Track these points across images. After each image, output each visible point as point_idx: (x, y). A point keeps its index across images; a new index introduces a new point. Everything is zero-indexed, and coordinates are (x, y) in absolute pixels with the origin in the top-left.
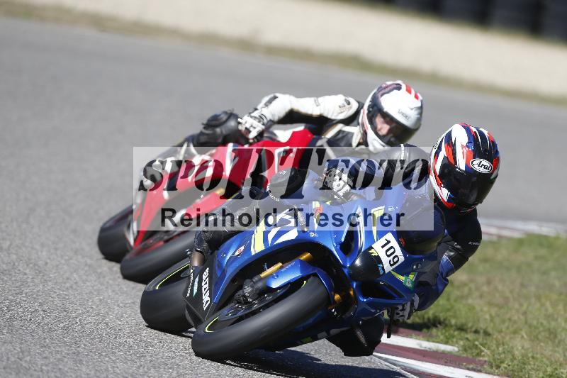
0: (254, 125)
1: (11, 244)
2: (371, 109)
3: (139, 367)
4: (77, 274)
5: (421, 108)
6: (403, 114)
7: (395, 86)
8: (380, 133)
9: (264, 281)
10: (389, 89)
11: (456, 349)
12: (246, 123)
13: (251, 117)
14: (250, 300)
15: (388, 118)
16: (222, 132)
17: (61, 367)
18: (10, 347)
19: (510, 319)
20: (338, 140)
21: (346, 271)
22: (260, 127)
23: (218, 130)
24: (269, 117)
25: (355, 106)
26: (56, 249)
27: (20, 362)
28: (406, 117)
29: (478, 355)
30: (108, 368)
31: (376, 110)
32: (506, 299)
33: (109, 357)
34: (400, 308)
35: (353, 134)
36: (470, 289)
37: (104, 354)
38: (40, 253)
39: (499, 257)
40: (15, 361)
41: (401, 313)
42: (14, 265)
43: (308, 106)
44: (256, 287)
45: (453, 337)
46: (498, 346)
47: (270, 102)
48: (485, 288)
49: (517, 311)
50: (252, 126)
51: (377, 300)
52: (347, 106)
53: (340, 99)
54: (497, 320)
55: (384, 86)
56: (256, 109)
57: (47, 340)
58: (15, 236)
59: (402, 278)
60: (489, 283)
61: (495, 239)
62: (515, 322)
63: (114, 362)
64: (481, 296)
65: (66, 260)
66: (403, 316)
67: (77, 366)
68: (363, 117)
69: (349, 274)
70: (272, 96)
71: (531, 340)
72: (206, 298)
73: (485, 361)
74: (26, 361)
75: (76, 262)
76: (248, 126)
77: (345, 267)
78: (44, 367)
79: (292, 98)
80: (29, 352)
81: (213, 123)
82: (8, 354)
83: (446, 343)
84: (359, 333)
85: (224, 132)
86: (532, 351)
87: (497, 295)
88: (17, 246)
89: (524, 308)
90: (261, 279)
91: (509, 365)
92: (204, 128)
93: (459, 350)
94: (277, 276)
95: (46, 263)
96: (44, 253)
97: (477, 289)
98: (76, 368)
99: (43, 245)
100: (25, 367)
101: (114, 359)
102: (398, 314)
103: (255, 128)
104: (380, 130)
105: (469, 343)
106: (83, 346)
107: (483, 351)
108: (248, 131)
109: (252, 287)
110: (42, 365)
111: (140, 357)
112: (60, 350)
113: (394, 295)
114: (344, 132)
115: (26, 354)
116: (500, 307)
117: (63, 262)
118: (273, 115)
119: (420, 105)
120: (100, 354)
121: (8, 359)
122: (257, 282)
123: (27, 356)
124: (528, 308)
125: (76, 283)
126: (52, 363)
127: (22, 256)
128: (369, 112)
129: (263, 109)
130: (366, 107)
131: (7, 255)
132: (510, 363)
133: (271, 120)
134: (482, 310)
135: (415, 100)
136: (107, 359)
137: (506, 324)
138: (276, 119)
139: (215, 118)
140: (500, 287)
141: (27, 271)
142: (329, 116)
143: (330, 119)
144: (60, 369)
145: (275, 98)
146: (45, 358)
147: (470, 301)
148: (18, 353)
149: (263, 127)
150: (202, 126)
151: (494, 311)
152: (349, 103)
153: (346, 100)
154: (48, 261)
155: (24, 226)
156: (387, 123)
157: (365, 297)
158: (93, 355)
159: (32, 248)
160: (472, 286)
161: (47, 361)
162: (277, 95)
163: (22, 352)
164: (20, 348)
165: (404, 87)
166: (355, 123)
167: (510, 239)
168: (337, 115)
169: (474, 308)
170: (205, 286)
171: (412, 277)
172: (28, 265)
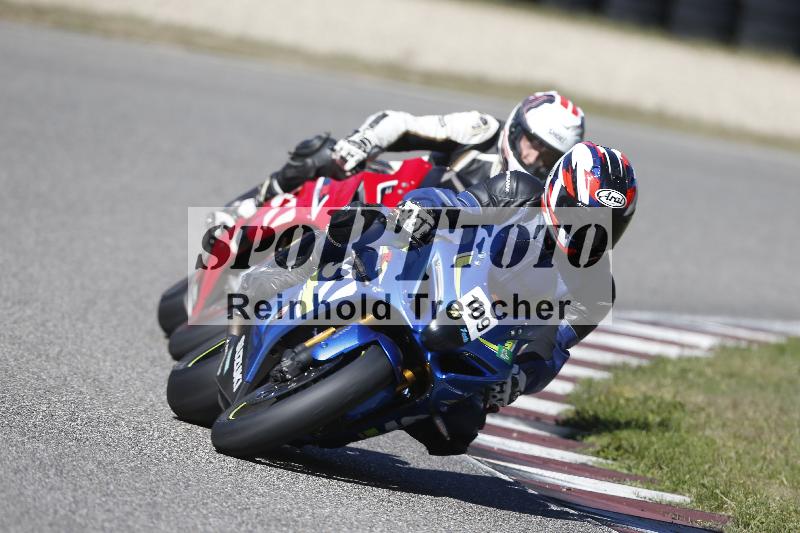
0: (352, 153)
1: (61, 351)
2: (513, 130)
3: (240, 525)
4: (154, 393)
5: (582, 126)
6: (556, 135)
7: (546, 98)
8: (526, 161)
9: (308, 352)
10: (537, 102)
11: (688, 500)
12: (341, 149)
13: (349, 141)
14: (288, 376)
15: (536, 142)
16: (314, 163)
17: (130, 523)
18: (58, 495)
19: (764, 458)
20: (472, 172)
21: (417, 337)
22: (360, 155)
23: (309, 161)
24: (375, 141)
25: (494, 126)
26: (125, 358)
27: (73, 517)
28: (560, 139)
29: (719, 507)
30: (196, 525)
31: (520, 131)
32: (760, 431)
33: (198, 510)
34: (498, 389)
35: (491, 164)
36: (708, 416)
37: (191, 505)
38: (101, 364)
39: (749, 371)
40: (66, 515)
41: (499, 396)
42: (66, 380)
43: (430, 127)
44: (297, 359)
45: (684, 482)
46: (746, 496)
47: (377, 122)
48: (730, 415)
49: (774, 445)
50: (349, 154)
51: (461, 377)
52: (483, 127)
53: (474, 117)
54: (746, 460)
55: (532, 98)
56: (357, 131)
57: (112, 487)
58: (67, 338)
59: (494, 348)
60: (735, 406)
61: (743, 344)
62: (771, 462)
63: (205, 517)
64: (724, 425)
65: (138, 373)
66: (501, 400)
67: (153, 522)
68: (504, 141)
69: (422, 342)
70: (380, 113)
71: (793, 487)
72: (237, 375)
73: (729, 517)
74: (81, 516)
75: (153, 377)
76: (344, 153)
77: (416, 332)
78: (107, 525)
79: (408, 117)
80: (86, 503)
81: (303, 151)
82: (55, 505)
83: (674, 491)
84: (439, 422)
85: (317, 164)
86: (795, 503)
87: (746, 423)
88: (70, 353)
89: (784, 442)
90: (306, 349)
91: (762, 523)
92: (293, 159)
93: (692, 502)
94: (327, 345)
95: (111, 378)
96: (108, 364)
97: (718, 415)
98: (152, 525)
99: (105, 352)
100: (80, 524)
101: (205, 512)
102: (495, 397)
103: (352, 156)
104: (525, 157)
105: (705, 490)
106: (161, 494)
107: (726, 503)
108: (344, 160)
109: (293, 359)
110: (104, 521)
111: (242, 510)
112: (128, 499)
113: (485, 370)
114: (479, 161)
115: (81, 505)
116: (750, 441)
117: (134, 375)
118: (380, 139)
119: (579, 123)
120: (186, 506)
121: (56, 512)
122: (300, 352)
123: (83, 507)
124: (789, 441)
125: (152, 406)
126: (118, 518)
127: (78, 368)
128: (511, 133)
129: (367, 132)
130: (507, 127)
131: (55, 365)
132: (764, 520)
133: (376, 146)
134: (724, 445)
135: (573, 116)
136: (195, 513)
137: (759, 466)
138: (385, 144)
139: (305, 145)
140: (751, 414)
141: (83, 390)
142: (459, 140)
143: (459, 144)
144: (128, 527)
145: (385, 116)
146: (109, 510)
147: (708, 432)
148: (70, 504)
149: (365, 155)
150: (289, 156)
151: (741, 446)
152: (485, 123)
153: (481, 119)
154: (114, 374)
155: (80, 325)
156: (535, 148)
157: (443, 372)
158: (176, 507)
159: (91, 356)
160: (712, 410)
161: (111, 515)
162: (387, 112)
163: (76, 502)
164: (74, 497)
165: (558, 99)
166: (494, 149)
167: (764, 345)
168: (469, 139)
169: (714, 442)
170: (239, 360)
171: (510, 346)
172: (84, 381)
